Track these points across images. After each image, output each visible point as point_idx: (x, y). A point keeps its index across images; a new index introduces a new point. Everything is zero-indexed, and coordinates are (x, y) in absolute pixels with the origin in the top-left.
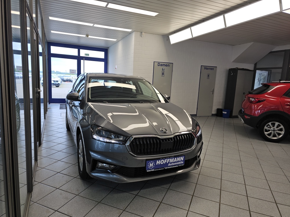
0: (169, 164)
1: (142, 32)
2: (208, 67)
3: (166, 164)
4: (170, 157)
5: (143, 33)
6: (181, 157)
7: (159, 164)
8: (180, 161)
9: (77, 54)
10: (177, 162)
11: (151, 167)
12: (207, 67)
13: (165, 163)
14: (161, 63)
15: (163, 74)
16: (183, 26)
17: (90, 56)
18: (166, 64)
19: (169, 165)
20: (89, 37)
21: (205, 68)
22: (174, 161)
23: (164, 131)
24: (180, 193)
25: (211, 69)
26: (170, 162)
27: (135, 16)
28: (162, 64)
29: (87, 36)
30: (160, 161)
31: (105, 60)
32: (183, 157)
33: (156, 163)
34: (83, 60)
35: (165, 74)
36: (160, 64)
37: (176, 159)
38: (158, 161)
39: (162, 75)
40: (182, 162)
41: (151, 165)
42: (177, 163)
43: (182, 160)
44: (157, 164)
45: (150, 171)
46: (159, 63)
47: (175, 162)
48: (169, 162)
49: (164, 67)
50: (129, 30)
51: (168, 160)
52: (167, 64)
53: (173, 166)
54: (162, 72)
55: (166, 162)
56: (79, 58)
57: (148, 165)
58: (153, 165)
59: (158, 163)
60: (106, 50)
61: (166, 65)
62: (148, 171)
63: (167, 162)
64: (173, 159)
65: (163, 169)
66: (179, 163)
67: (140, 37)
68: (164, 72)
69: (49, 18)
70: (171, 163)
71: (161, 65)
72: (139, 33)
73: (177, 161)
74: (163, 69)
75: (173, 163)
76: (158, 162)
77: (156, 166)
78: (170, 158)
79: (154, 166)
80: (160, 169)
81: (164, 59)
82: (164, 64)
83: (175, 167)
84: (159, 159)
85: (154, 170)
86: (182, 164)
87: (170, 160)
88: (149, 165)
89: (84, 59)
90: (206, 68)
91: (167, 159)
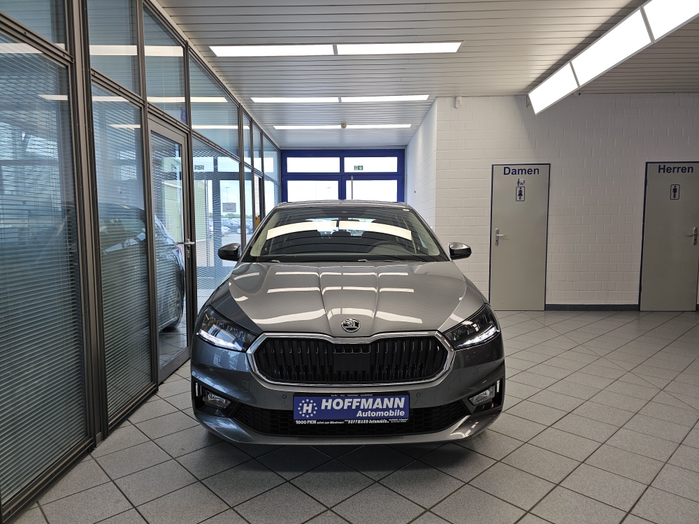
0: (360, 412)
1: (455, 97)
2: (672, 166)
3: (351, 412)
4: (359, 395)
5: (460, 99)
6: (397, 399)
7: (329, 408)
8: (393, 409)
9: (337, 170)
10: (383, 410)
11: (307, 413)
12: (667, 165)
13: (345, 408)
14: (511, 168)
15: (520, 195)
16: (553, 62)
17: (365, 170)
18: (527, 168)
19: (359, 414)
20: (348, 127)
21: (660, 169)
22: (374, 407)
23: (351, 327)
24: (398, 496)
25: (684, 170)
26: (362, 407)
27: (411, 62)
28: (517, 168)
29: (344, 125)
30: (330, 401)
31: (400, 176)
32: (403, 399)
33: (319, 405)
34: (350, 180)
35: (527, 193)
36: (508, 170)
37: (379, 400)
38: (324, 401)
39: (518, 197)
40: (402, 413)
41: (307, 408)
42: (386, 414)
43: (402, 406)
44: (323, 408)
45: (304, 422)
46: (506, 167)
47: (377, 410)
48: (358, 407)
49: (522, 177)
50: (425, 98)
51: (355, 400)
52: (533, 167)
53: (372, 418)
54: (518, 189)
55: (350, 407)
56: (342, 178)
57: (299, 409)
58: (313, 409)
59: (326, 406)
60: (400, 153)
61: (529, 172)
62: (298, 422)
63: (354, 407)
64: (371, 400)
65: (343, 423)
66: (391, 413)
67: (453, 109)
68: (523, 189)
69: (251, 100)
70: (364, 410)
71: (515, 172)
72: (449, 100)
73: (385, 407)
74: (521, 181)
75: (372, 410)
76: (325, 404)
77: (321, 414)
78: (361, 398)
79: (315, 412)
80: (331, 423)
81: (522, 157)
82: (523, 167)
83: (378, 422)
84: (328, 396)
85: (315, 422)
86: (399, 417)
87: (360, 402)
88: (302, 407)
89: (352, 178)
90: (664, 168)
91: (353, 398)
